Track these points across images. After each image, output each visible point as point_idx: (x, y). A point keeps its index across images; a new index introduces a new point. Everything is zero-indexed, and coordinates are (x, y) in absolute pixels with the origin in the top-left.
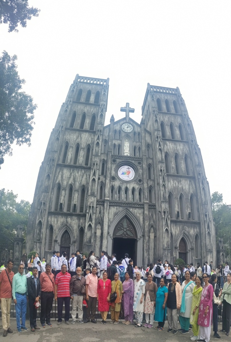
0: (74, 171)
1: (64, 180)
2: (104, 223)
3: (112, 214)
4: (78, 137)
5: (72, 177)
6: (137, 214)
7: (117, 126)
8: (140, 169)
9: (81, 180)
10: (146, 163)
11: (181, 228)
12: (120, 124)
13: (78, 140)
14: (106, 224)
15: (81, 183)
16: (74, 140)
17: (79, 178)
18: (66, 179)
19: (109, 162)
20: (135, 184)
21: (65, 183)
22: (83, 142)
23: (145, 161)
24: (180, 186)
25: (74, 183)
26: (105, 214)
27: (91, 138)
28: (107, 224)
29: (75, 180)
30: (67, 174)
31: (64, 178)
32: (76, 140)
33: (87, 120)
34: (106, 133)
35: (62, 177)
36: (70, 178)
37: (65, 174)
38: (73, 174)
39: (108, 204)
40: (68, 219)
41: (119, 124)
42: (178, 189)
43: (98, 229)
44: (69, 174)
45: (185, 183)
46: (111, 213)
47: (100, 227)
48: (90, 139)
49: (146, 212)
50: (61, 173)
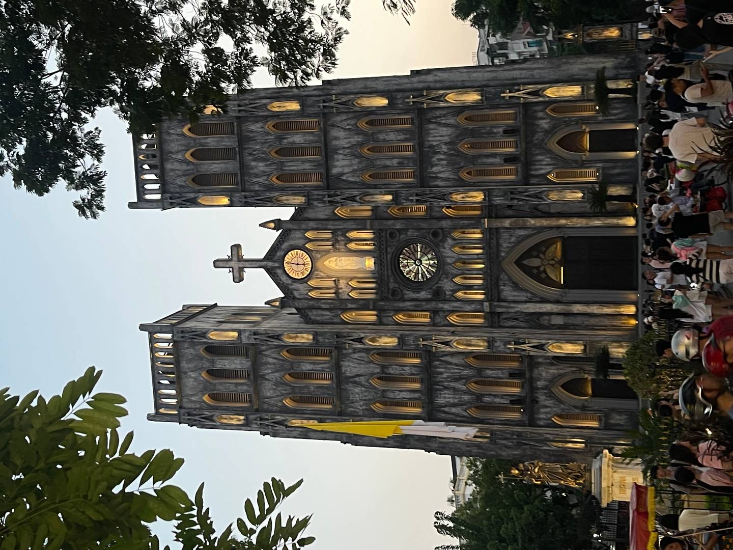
0: (439, 382)
1: (460, 401)
2: (537, 310)
3: (516, 294)
4: (355, 382)
5: (452, 384)
6: (511, 241)
7: (297, 290)
8: (406, 234)
9: (456, 365)
10: (391, 222)
11: (537, 152)
12: (289, 281)
13: (363, 383)
14: (540, 308)
15: (462, 366)
16: (366, 391)
17: (452, 371)
18: (457, 397)
19: (401, 305)
20: (446, 246)
21: (466, 397)
22: (366, 369)
23: (385, 222)
24: (444, 148)
25: (465, 378)
26: (518, 309)
27: (354, 353)
28: (539, 305)
29: (458, 378)
30: (447, 396)
31: (456, 401)
32: (365, 387)
33: (303, 368)
34: (323, 315)
35: (454, 405)
36: (454, 388)
37: (448, 400)
38: (446, 384)
39: (497, 305)
40: (540, 386)
41: (291, 285)
42: (452, 155)
43: (549, 320)
44: (445, 392)
45: (435, 136)
46: (515, 296)
47: (546, 317)
48: (356, 356)
49: (507, 223)
50: (446, 409)
